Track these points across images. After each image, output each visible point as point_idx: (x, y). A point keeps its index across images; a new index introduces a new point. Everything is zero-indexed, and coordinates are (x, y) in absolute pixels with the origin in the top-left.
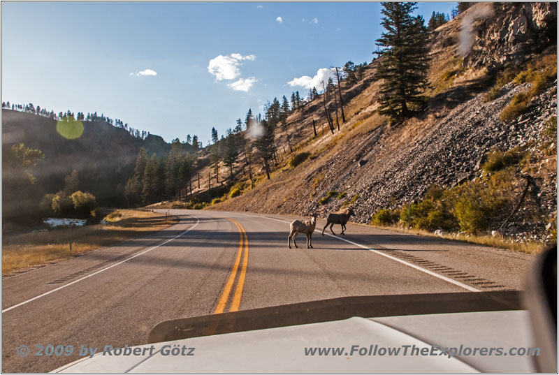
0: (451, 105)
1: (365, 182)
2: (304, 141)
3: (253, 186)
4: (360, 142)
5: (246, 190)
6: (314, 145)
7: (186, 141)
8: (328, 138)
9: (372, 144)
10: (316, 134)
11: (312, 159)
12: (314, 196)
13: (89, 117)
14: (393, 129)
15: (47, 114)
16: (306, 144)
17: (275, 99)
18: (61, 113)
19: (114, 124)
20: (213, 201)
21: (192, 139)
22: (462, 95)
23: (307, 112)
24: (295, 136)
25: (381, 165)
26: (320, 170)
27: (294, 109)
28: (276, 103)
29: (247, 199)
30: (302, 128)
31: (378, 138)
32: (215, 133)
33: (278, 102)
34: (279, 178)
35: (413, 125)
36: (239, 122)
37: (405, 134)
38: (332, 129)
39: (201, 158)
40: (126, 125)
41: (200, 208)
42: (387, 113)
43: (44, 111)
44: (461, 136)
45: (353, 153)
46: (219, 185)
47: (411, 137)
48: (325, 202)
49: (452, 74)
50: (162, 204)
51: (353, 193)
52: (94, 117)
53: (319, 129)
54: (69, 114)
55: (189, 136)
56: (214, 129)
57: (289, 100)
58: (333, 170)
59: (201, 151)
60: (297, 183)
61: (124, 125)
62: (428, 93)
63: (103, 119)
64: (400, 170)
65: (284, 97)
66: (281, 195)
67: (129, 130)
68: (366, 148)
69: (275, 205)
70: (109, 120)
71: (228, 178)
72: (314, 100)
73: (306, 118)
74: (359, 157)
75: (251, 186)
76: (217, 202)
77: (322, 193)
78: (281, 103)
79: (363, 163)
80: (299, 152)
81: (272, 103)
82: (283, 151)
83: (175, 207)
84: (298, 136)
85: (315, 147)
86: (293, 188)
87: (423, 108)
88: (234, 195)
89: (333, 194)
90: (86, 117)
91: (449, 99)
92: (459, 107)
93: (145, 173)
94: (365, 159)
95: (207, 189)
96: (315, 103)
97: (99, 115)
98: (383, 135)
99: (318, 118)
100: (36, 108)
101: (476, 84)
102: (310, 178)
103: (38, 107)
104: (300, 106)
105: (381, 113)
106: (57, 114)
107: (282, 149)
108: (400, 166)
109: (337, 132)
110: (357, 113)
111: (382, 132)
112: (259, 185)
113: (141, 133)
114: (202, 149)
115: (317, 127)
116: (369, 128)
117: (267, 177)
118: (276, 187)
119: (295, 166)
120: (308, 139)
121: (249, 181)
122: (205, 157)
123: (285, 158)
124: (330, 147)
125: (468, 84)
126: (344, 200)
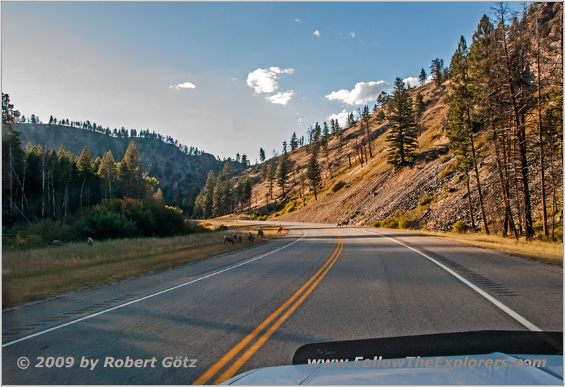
0: (428, 161)
1: (375, 206)
2: (342, 169)
3: (305, 205)
4: (376, 180)
5: (298, 207)
6: (349, 174)
7: (235, 159)
8: (358, 170)
9: (382, 182)
10: (350, 165)
11: (347, 187)
12: (347, 213)
13: (141, 134)
14: (395, 173)
15: (103, 131)
16: (343, 172)
17: (317, 123)
18: (116, 130)
19: (165, 140)
20: (274, 214)
21: (241, 158)
22: (434, 155)
23: (344, 140)
24: (335, 165)
25: (385, 196)
26: (351, 197)
27: (334, 134)
28: (318, 128)
29: (302, 214)
30: (340, 158)
31: (387, 178)
32: (262, 154)
33: (319, 126)
34: (324, 200)
35: (407, 170)
36: (285, 144)
37: (401, 177)
38: (362, 162)
39: (252, 176)
40: (176, 142)
41: (265, 220)
42: (392, 163)
43: (100, 128)
44: (422, 184)
45: (371, 187)
46: (274, 201)
47: (404, 179)
48: (352, 218)
49: (434, 137)
50: (231, 216)
51: (368, 212)
52: (147, 133)
53: (353, 160)
54: (123, 130)
55: (238, 155)
56: (261, 150)
57: (330, 126)
58: (358, 197)
59: (250, 169)
60: (337, 204)
61: (174, 141)
62: (417, 151)
63: (154, 135)
64: (392, 201)
65: (325, 123)
66: (327, 212)
67: (179, 146)
68: (378, 184)
69: (323, 219)
70: (160, 137)
71: (281, 196)
72: (351, 127)
73: (343, 145)
74: (375, 189)
75: (302, 205)
76: (277, 215)
77: (351, 211)
78: (322, 128)
79: (376, 194)
80: (338, 180)
81: (314, 127)
82: (325, 176)
83: (243, 219)
84: (337, 165)
85: (349, 177)
86: (334, 208)
87: (414, 160)
88: (290, 211)
89: (357, 213)
90: (138, 133)
91: (427, 157)
92: (431, 163)
93: (215, 191)
94: (377, 192)
95: (264, 205)
96: (351, 131)
97: (151, 132)
98: (390, 177)
99: (353, 151)
100: (92, 124)
101: (443, 149)
102: (344, 202)
103: (95, 124)
104: (338, 131)
105: (388, 163)
106: (112, 130)
107: (325, 174)
108: (392, 198)
109: (366, 166)
110: (380, 152)
111: (389, 175)
112: (309, 203)
113: (189, 149)
114: (250, 167)
115: (352, 158)
116: (382, 171)
117: (314, 198)
118: (322, 206)
119: (335, 191)
120: (344, 168)
121: (299, 200)
122: (256, 175)
123: (327, 183)
124: (359, 179)
125: (440, 147)
126: (363, 216)
